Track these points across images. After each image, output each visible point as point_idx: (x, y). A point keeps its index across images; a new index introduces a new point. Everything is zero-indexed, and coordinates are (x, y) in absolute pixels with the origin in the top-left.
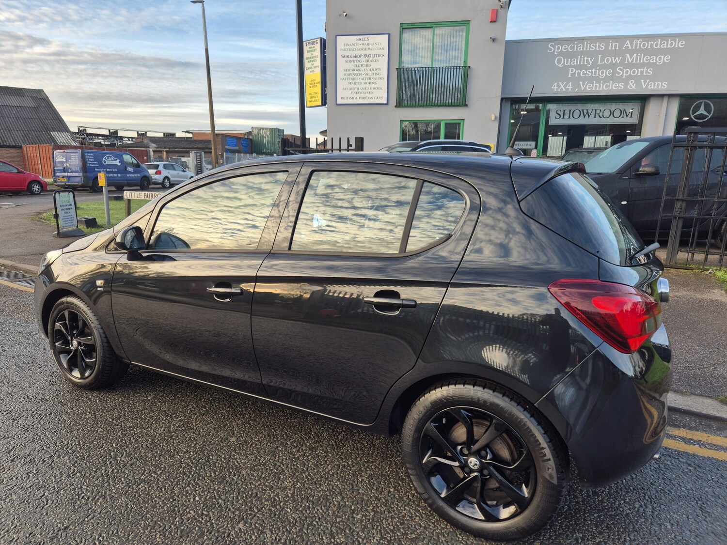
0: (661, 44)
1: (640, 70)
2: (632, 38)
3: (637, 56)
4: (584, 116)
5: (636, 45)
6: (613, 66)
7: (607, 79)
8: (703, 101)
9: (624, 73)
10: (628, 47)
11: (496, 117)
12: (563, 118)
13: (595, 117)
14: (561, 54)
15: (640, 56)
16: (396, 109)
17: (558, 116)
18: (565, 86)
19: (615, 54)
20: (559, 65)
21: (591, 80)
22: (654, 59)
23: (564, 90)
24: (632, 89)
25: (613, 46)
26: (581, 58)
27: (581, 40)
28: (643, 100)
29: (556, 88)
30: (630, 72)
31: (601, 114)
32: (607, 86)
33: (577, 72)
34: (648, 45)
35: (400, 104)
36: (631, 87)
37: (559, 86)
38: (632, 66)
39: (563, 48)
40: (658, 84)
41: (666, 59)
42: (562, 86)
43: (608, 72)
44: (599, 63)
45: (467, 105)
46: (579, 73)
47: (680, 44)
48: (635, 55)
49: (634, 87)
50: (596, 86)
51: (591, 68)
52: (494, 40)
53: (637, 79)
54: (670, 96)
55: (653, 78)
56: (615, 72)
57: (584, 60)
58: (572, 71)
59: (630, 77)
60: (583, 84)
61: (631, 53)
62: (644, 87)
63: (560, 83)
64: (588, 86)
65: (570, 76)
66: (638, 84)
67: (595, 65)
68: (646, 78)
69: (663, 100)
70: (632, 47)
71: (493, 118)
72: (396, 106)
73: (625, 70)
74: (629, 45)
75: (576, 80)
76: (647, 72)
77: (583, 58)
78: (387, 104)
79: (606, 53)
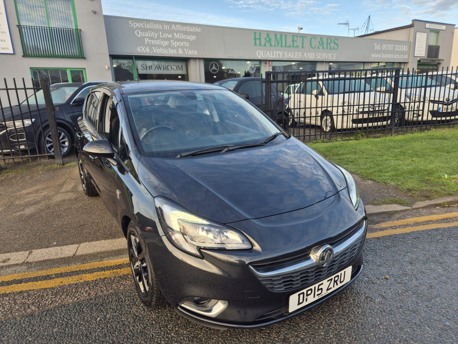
0: (190, 29)
1: (183, 43)
2: (176, 23)
3: (180, 34)
4: (158, 69)
5: (178, 28)
6: (168, 39)
7: (167, 47)
8: (214, 62)
9: (176, 44)
10: (174, 29)
11: (109, 68)
12: (146, 69)
13: (164, 70)
14: (137, 28)
15: (181, 34)
16: (23, 58)
17: (143, 69)
18: (145, 49)
19: (169, 32)
20: (139, 36)
21: (159, 46)
22: (188, 37)
23: (145, 52)
24: (180, 53)
25: (166, 27)
26: (150, 32)
27: (149, 21)
28: (186, 60)
29: (139, 50)
30: (178, 44)
31: (167, 68)
32: (168, 51)
33: (150, 41)
34: (184, 29)
35: (25, 55)
36: (180, 52)
37: (141, 49)
38: (178, 40)
39: (138, 25)
40: (193, 52)
41: (193, 38)
42: (143, 49)
43: (167, 43)
44: (161, 37)
45: (85, 58)
46: (151, 42)
47: (199, 30)
48: (179, 34)
49: (182, 53)
50: (162, 50)
51: (157, 39)
52: (95, 13)
53: (183, 48)
54: (199, 59)
55: (190, 48)
56: (170, 43)
57: (152, 34)
58: (147, 40)
59: (179, 47)
60: (155, 49)
61: (177, 32)
62: (187, 53)
63: (142, 47)
64: (158, 51)
65: (146, 43)
66: (184, 52)
67: (158, 38)
68: (187, 48)
69: (196, 61)
70: (176, 29)
71: (107, 68)
72: (23, 56)
73: (175, 42)
74: (174, 28)
75: (151, 46)
76: (186, 44)
77: (152, 32)
78: (14, 54)
79: (163, 31)
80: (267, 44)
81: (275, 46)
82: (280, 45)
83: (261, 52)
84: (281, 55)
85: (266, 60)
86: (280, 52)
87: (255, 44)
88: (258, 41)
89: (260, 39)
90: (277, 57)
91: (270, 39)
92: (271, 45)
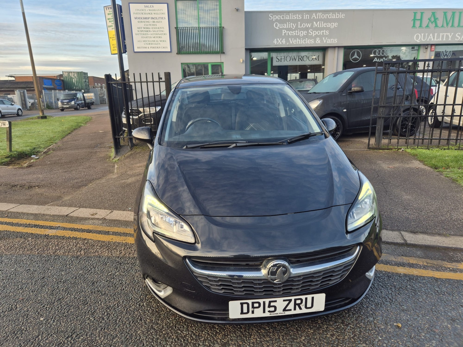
0: (332, 16)
1: (322, 31)
2: (316, 12)
3: (320, 23)
4: (293, 60)
5: (319, 16)
6: (307, 29)
7: (304, 37)
8: (356, 50)
9: (313, 33)
10: (314, 17)
11: (243, 61)
12: (281, 61)
13: (299, 61)
14: (277, 20)
15: (322, 23)
16: (177, 55)
17: (278, 60)
18: (281, 41)
19: (308, 21)
20: (277, 28)
21: (295, 37)
22: (329, 25)
23: (281, 43)
24: (318, 43)
25: (306, 17)
26: (289, 23)
27: (288, 12)
28: (324, 50)
29: (276, 42)
30: (317, 33)
31: (302, 59)
32: (305, 42)
33: (287, 32)
34: (325, 16)
35: (179, 52)
36: (318, 42)
37: (277, 41)
38: (317, 29)
39: (277, 17)
40: (332, 40)
41: (335, 25)
42: (279, 41)
43: (304, 33)
44: (299, 27)
45: (224, 53)
46: (288, 33)
47: (342, 16)
48: (319, 22)
49: (319, 42)
50: (299, 41)
51: (295, 30)
52: (237, 10)
53: (321, 37)
54: (339, 47)
55: (329, 37)
56: (308, 33)
57: (290, 25)
58: (284, 31)
59: (317, 36)
60: (291, 40)
61: (316, 21)
62: (325, 42)
63: (278, 39)
64: (294, 41)
65: (283, 35)
66: (322, 40)
67: (297, 28)
68: (325, 36)
69: (335, 50)
70: (316, 17)
71: (242, 61)
72: (177, 53)
73: (314, 32)
74: (315, 16)
75: (287, 37)
76: (326, 33)
77: (290, 23)
78: (171, 52)
79: (302, 21)
80: (430, 24)
81: (442, 26)
82: (450, 24)
83: (421, 35)
84: (450, 37)
85: (428, 45)
86: (449, 34)
87: (414, 26)
88: (418, 23)
89: (421, 20)
90: (444, 40)
91: (436, 19)
92: (436, 26)
